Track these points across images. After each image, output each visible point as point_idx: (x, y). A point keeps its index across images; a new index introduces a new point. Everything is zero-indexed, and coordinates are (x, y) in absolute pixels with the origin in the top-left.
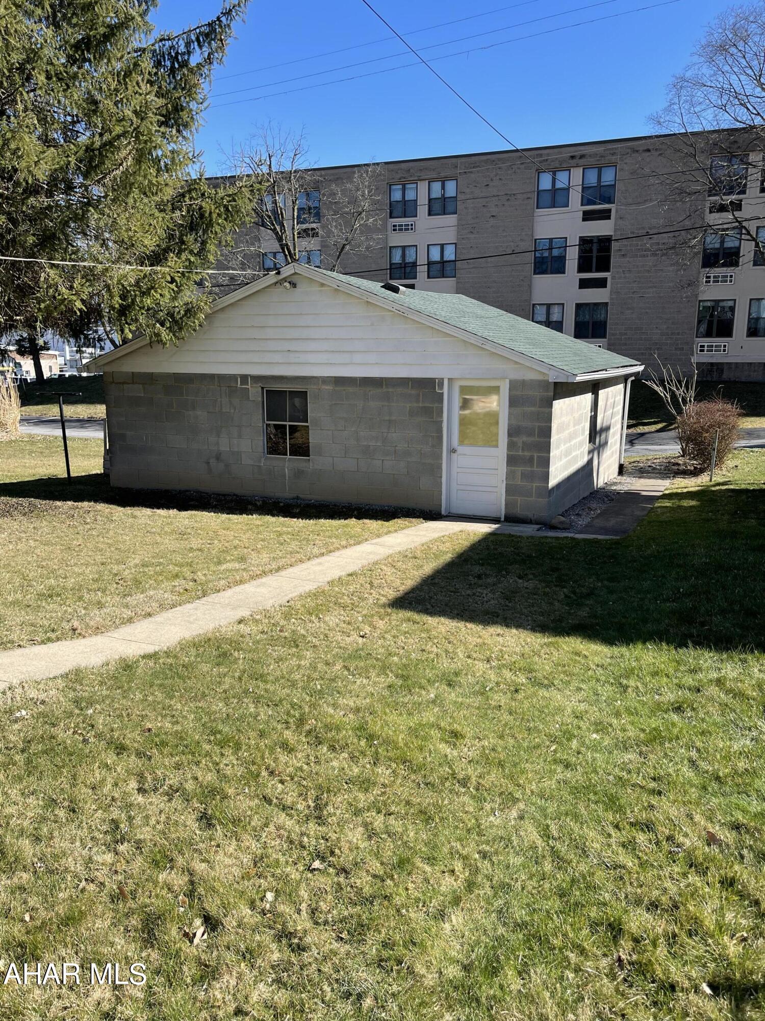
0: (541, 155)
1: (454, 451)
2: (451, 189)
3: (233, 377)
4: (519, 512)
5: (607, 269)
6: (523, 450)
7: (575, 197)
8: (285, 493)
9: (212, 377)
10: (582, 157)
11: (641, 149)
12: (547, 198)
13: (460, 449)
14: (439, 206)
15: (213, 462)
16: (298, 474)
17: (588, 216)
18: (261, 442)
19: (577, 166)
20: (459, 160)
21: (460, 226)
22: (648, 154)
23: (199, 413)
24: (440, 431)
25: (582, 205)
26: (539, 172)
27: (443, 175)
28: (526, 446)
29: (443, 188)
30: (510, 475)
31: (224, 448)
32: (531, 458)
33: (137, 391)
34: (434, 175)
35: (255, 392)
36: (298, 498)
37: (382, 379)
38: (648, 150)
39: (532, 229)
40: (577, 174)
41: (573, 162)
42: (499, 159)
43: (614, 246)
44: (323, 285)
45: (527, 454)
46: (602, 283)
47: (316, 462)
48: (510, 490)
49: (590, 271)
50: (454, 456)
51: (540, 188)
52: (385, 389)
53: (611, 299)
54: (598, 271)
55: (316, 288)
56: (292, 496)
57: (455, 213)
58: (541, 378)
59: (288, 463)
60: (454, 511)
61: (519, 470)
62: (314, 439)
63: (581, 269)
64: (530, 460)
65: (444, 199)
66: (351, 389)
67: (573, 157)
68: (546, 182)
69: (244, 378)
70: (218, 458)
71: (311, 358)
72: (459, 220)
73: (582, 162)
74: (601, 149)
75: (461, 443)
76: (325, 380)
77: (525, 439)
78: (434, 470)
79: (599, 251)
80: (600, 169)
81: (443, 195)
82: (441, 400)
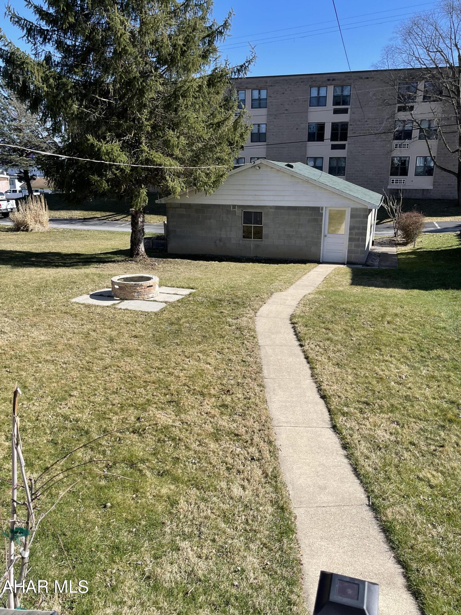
0: (312, 78)
1: (325, 236)
2: (264, 94)
3: (229, 206)
4: (353, 260)
5: (346, 140)
6: (355, 235)
7: (330, 100)
8: (252, 255)
9: (219, 206)
10: (333, 80)
11: (364, 77)
12: (314, 101)
13: (328, 235)
14: (258, 104)
15: (218, 242)
16: (257, 246)
17: (336, 112)
18: (241, 233)
19: (331, 85)
20: (268, 79)
21: (269, 115)
22: (368, 80)
23: (212, 221)
24: (321, 228)
25: (333, 105)
26: (311, 87)
27: (259, 87)
28: (357, 234)
29: (259, 93)
30: (349, 246)
31: (223, 236)
32: (359, 239)
33: (183, 211)
34: (254, 86)
35: (239, 212)
36: (256, 257)
37: (296, 207)
38: (368, 78)
39: (307, 117)
40: (331, 89)
41: (329, 82)
42: (290, 79)
43: (350, 128)
44: (272, 168)
45: (357, 237)
46: (343, 147)
47: (265, 242)
48: (349, 251)
49: (337, 140)
50: (326, 238)
51: (312, 96)
52: (297, 211)
53: (348, 155)
54: (341, 140)
55: (269, 169)
56: (253, 256)
57: (266, 108)
58: (364, 207)
59: (252, 242)
60: (325, 260)
61: (353, 243)
62: (265, 231)
63: (332, 140)
64: (358, 240)
65: (260, 99)
66: (282, 211)
67: (329, 80)
68: (314, 93)
69: (234, 206)
70: (220, 240)
71: (265, 198)
72: (268, 111)
73: (334, 82)
74: (343, 76)
75: (329, 233)
76: (271, 207)
77: (356, 231)
78: (317, 244)
79: (342, 130)
80: (342, 87)
81: (259, 97)
82: (322, 216)
